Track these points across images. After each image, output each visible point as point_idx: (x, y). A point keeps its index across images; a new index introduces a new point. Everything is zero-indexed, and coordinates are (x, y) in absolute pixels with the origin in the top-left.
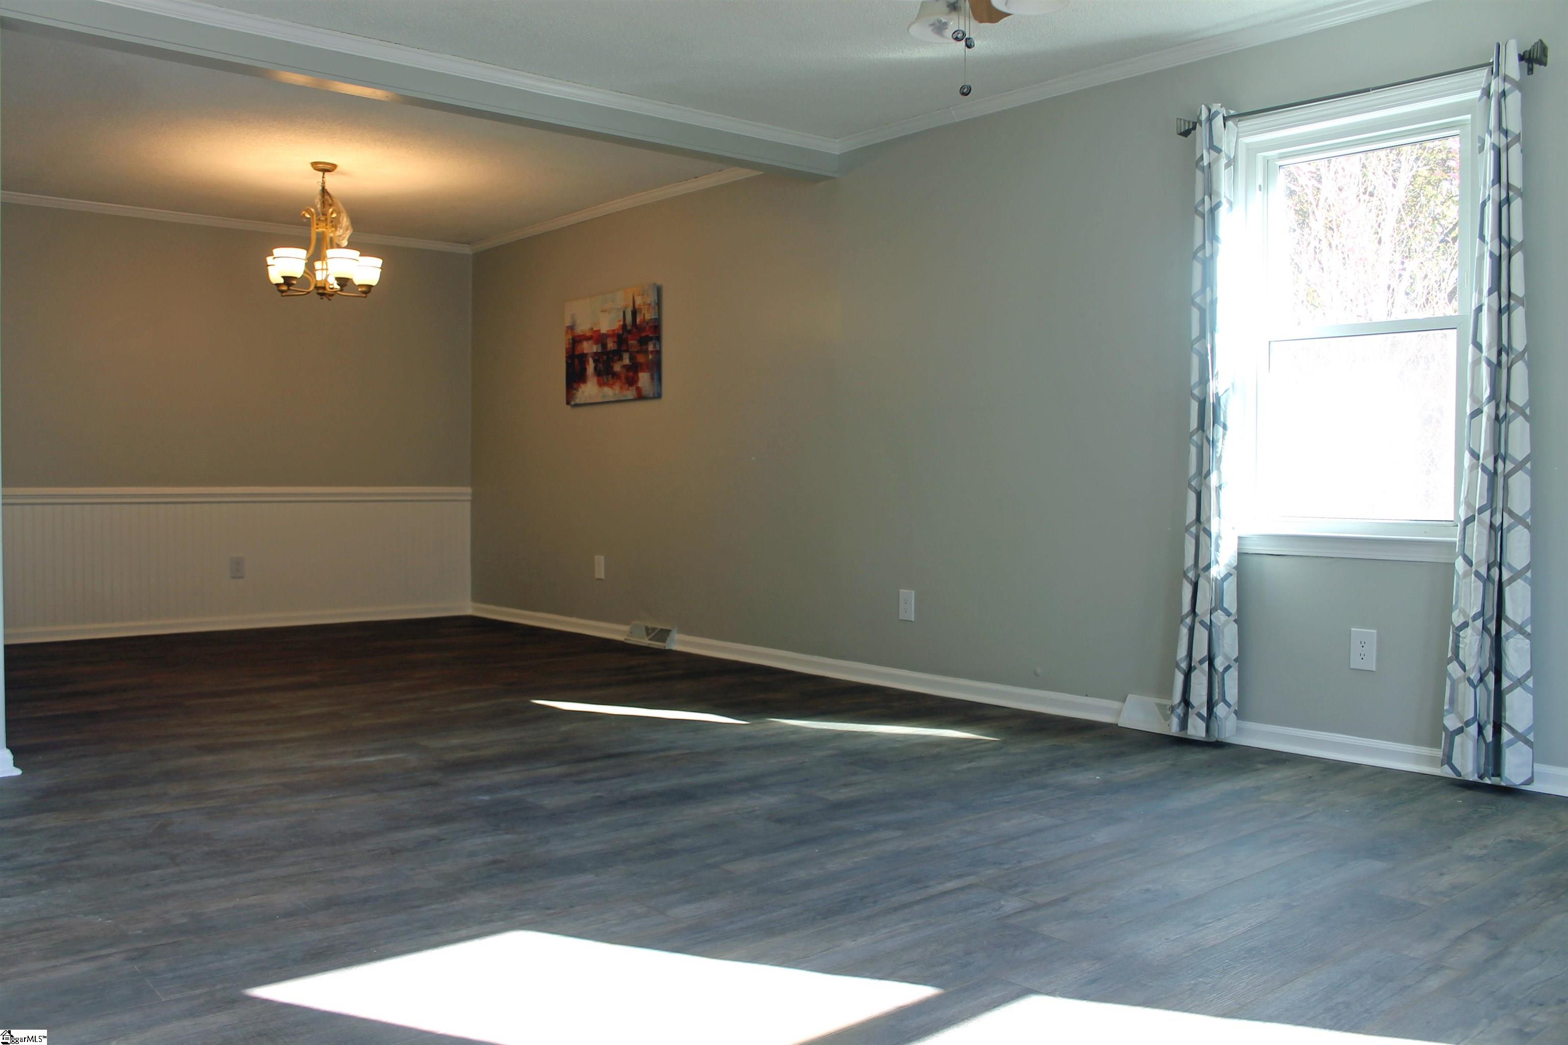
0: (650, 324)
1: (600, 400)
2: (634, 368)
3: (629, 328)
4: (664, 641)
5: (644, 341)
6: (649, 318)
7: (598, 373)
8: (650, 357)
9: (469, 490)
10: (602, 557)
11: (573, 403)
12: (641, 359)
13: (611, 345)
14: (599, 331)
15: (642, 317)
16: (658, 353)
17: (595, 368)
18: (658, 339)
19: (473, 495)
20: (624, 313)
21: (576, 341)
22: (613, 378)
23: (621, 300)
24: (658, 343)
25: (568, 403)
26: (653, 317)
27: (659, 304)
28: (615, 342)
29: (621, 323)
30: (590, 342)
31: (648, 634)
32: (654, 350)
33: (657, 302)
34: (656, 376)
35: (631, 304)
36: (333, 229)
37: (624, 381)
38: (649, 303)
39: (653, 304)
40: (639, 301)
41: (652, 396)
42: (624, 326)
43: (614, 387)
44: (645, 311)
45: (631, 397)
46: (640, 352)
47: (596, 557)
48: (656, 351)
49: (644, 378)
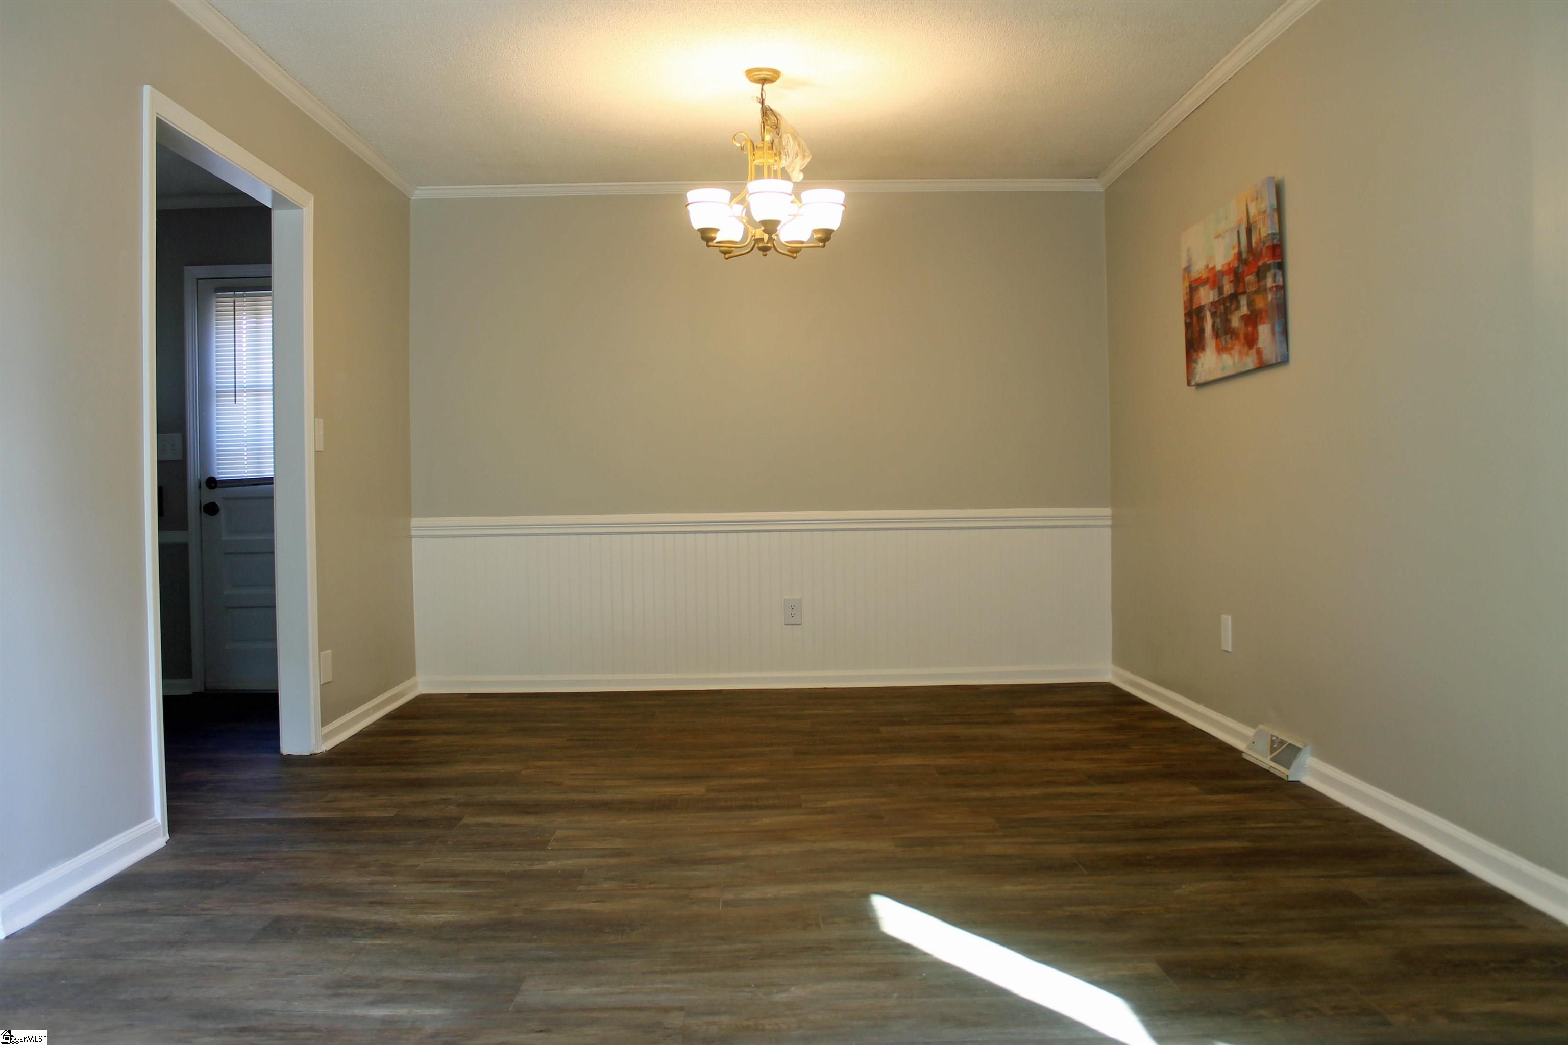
0: (1267, 245)
1: (1219, 375)
2: (1252, 320)
3: (1244, 256)
4: (1288, 766)
5: (1260, 274)
6: (1265, 235)
7: (1217, 335)
8: (1270, 297)
9: (1108, 511)
10: (1229, 618)
11: (1193, 383)
12: (1260, 304)
13: (1228, 289)
14: (1214, 268)
15: (1258, 236)
16: (1282, 289)
17: (1213, 325)
18: (1281, 266)
19: (1114, 517)
20: (1238, 232)
21: (1192, 289)
22: (1231, 338)
23: (1234, 216)
24: (1279, 273)
25: (1189, 384)
26: (1270, 232)
27: (1279, 209)
28: (1231, 282)
29: (1236, 251)
30: (1207, 287)
31: (1272, 750)
32: (1274, 285)
33: (1276, 207)
34: (1278, 329)
35: (1245, 219)
36: (777, 158)
37: (1243, 341)
38: (1264, 210)
39: (1269, 210)
40: (1253, 211)
41: (1274, 362)
42: (1240, 253)
43: (1233, 352)
44: (1260, 225)
45: (1251, 366)
46: (1257, 292)
47: (1223, 617)
48: (1277, 287)
49: (1264, 331)
